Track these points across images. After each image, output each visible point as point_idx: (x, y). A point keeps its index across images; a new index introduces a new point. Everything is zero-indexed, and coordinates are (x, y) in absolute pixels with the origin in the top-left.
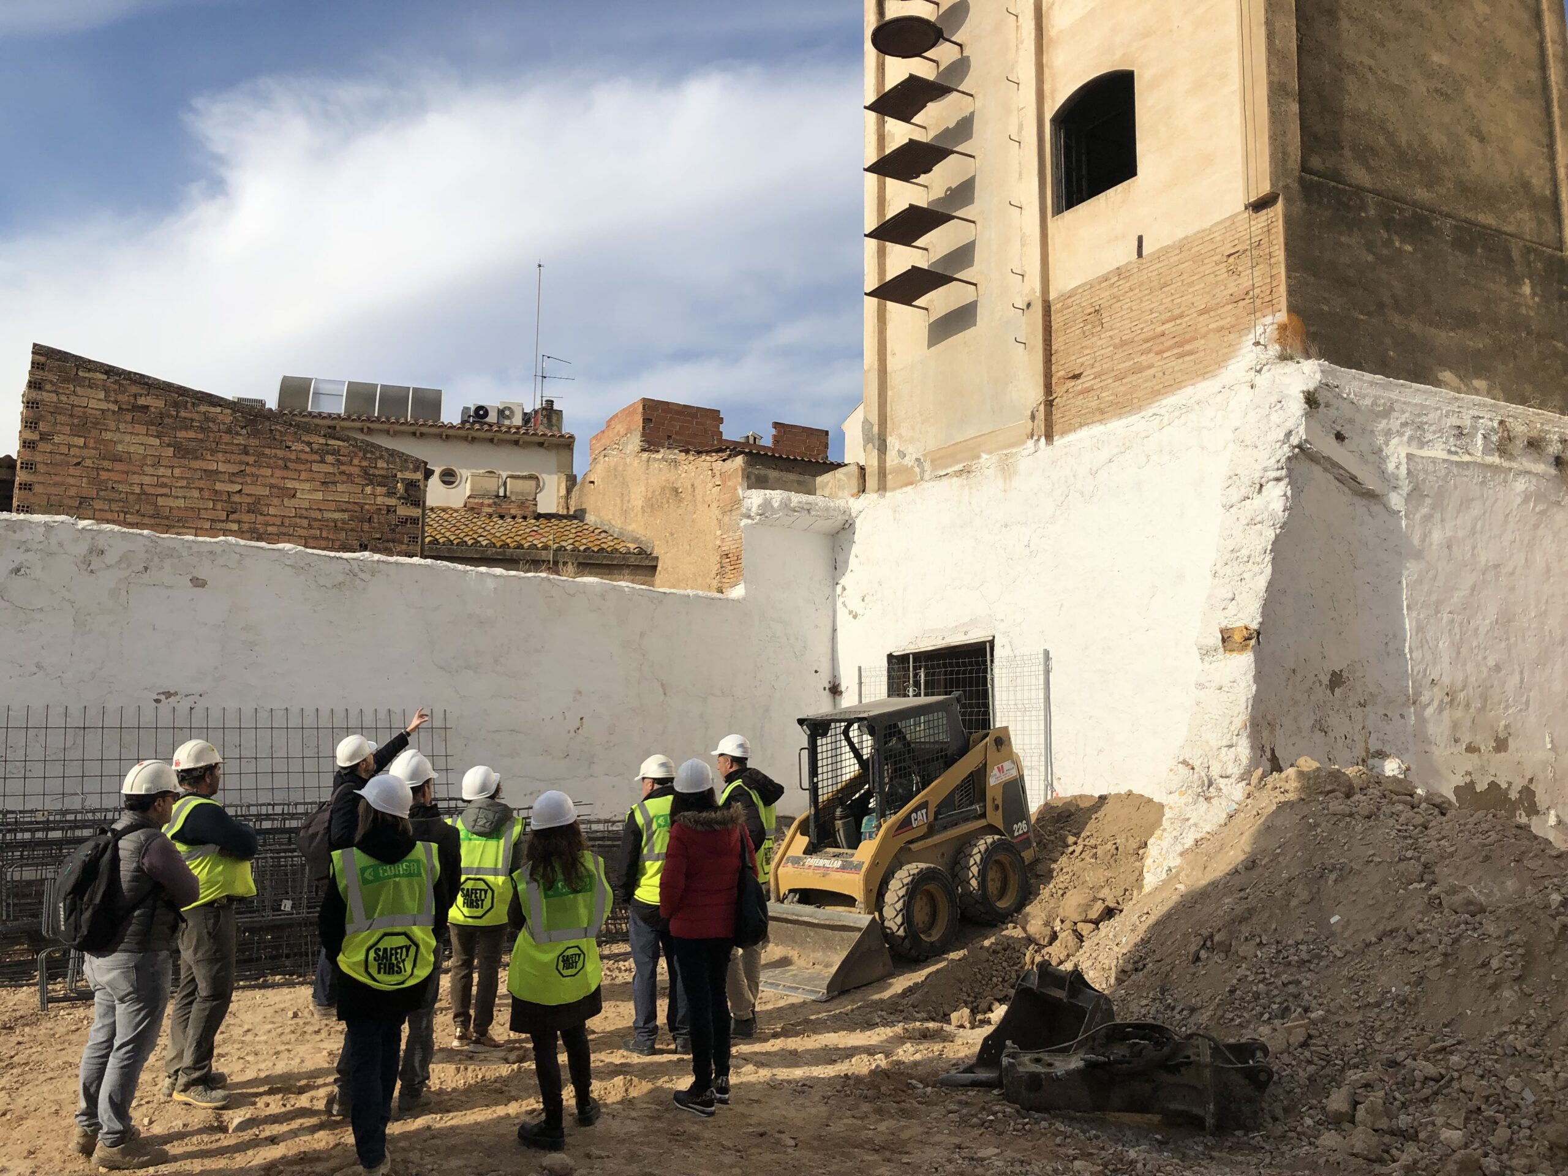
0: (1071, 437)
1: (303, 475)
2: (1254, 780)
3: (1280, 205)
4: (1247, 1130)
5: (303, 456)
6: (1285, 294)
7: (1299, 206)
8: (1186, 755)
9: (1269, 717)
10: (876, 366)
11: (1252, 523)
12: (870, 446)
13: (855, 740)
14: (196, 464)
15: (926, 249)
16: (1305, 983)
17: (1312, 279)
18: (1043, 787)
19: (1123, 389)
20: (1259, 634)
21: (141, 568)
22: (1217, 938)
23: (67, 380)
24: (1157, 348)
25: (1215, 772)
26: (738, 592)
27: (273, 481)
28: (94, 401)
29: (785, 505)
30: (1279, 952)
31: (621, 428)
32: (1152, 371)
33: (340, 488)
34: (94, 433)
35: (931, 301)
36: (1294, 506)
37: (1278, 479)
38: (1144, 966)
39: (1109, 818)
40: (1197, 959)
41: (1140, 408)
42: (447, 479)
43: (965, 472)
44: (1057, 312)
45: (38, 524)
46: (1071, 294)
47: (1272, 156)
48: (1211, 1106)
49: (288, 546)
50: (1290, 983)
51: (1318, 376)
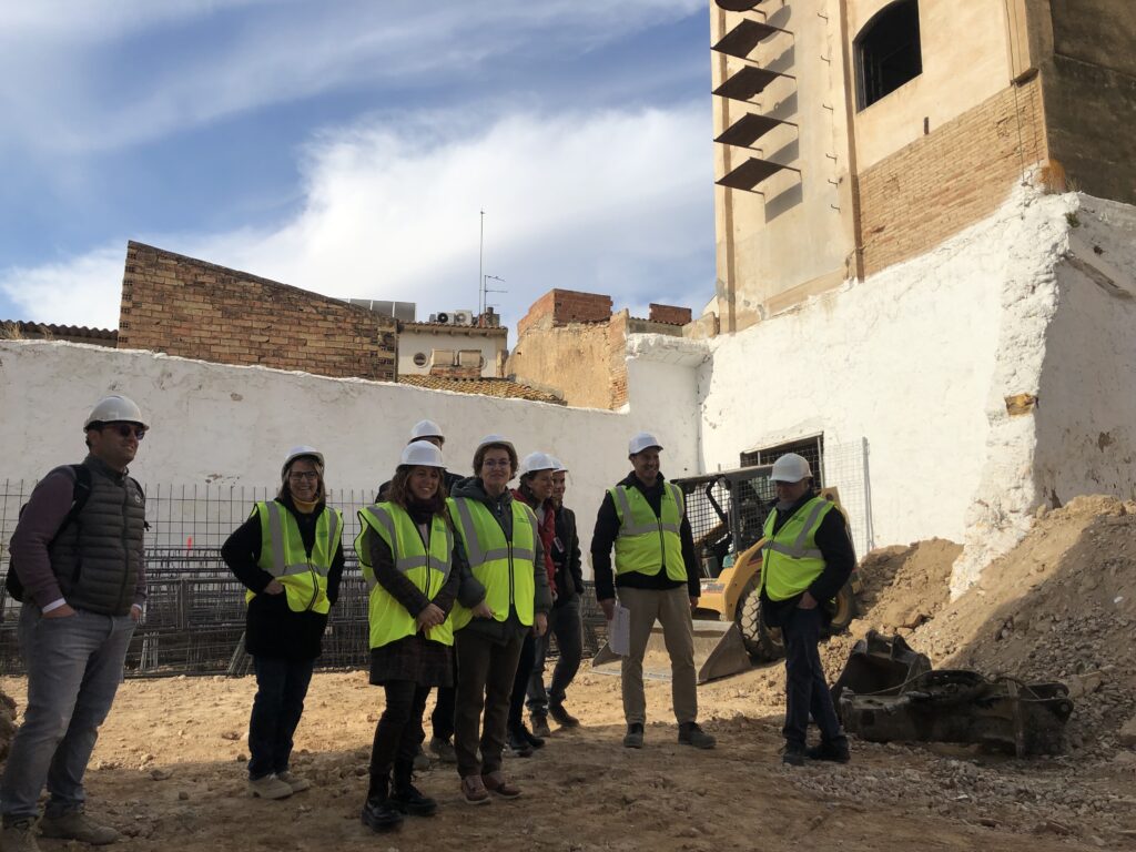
0: (878, 276)
1: (312, 330)
2: (1039, 513)
3: (1039, 79)
4: (1052, 754)
5: (312, 316)
6: (1046, 145)
7: (1054, 80)
8: (982, 496)
9: (1049, 466)
10: (725, 239)
11: (1027, 315)
12: (722, 299)
13: (716, 499)
14: (237, 323)
15: (760, 150)
16: (1095, 646)
17: (1068, 134)
18: (865, 543)
19: (916, 235)
20: (1037, 400)
21: (196, 387)
22: (1016, 619)
23: (152, 266)
24: (943, 201)
25: (1006, 507)
26: (625, 409)
27: (290, 334)
28: (169, 279)
29: (659, 344)
30: (1071, 626)
31: (539, 312)
32: (940, 218)
33: (338, 338)
34: (169, 302)
35: (766, 187)
36: (1061, 301)
37: (1048, 281)
38: (955, 649)
39: (919, 557)
40: (1000, 637)
41: (931, 247)
42: (419, 361)
43: (798, 309)
44: (863, 183)
45: (127, 355)
46: (874, 169)
47: (1031, 42)
48: (1021, 734)
49: (299, 372)
50: (1083, 647)
51: (1078, 203)
